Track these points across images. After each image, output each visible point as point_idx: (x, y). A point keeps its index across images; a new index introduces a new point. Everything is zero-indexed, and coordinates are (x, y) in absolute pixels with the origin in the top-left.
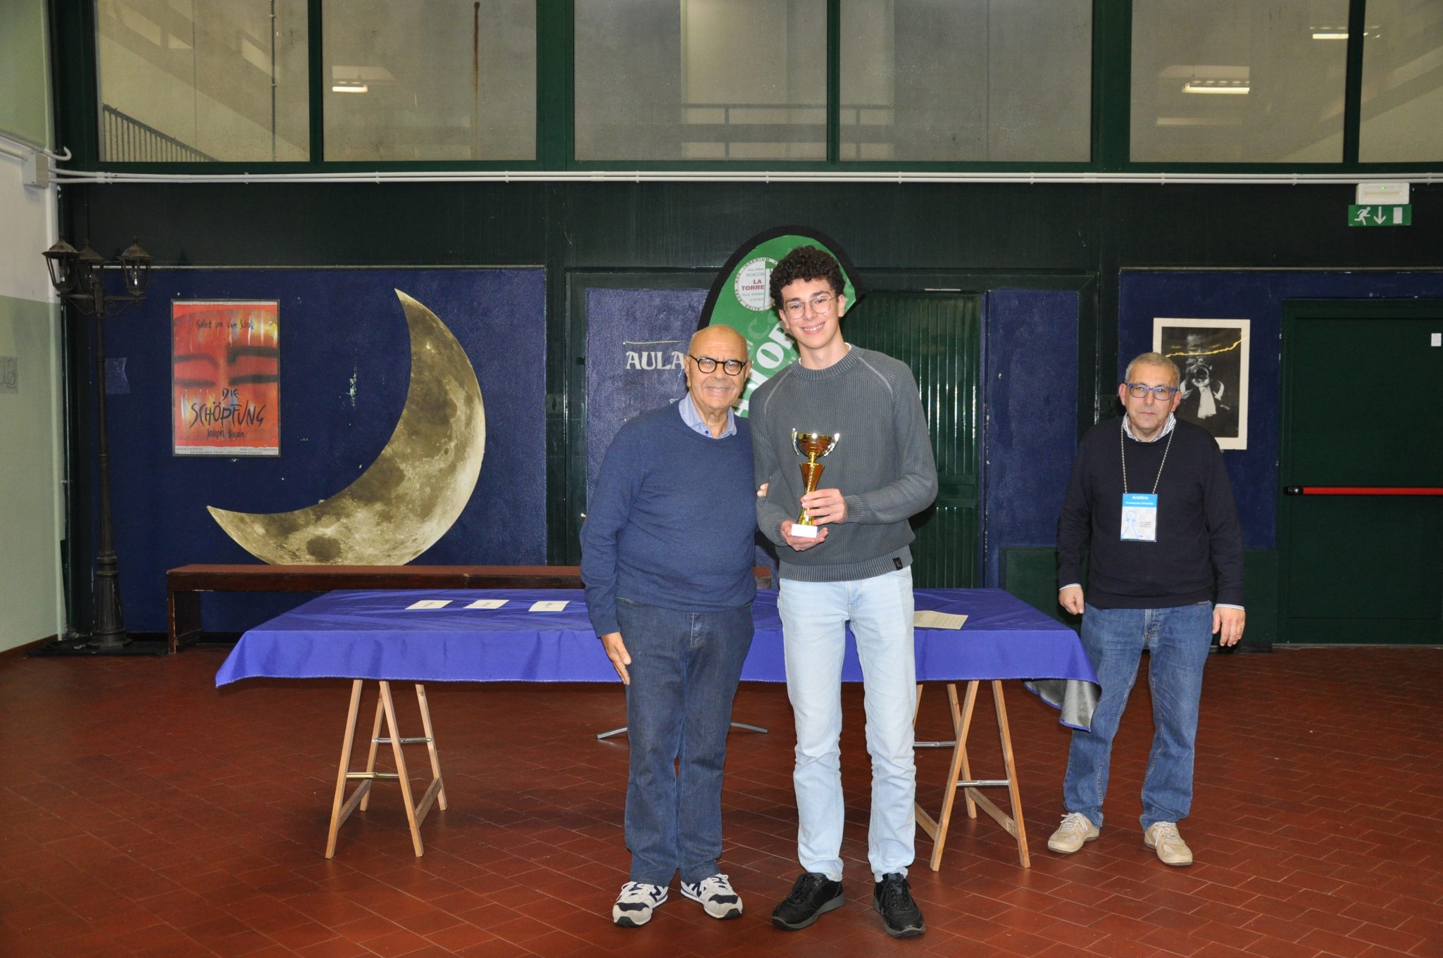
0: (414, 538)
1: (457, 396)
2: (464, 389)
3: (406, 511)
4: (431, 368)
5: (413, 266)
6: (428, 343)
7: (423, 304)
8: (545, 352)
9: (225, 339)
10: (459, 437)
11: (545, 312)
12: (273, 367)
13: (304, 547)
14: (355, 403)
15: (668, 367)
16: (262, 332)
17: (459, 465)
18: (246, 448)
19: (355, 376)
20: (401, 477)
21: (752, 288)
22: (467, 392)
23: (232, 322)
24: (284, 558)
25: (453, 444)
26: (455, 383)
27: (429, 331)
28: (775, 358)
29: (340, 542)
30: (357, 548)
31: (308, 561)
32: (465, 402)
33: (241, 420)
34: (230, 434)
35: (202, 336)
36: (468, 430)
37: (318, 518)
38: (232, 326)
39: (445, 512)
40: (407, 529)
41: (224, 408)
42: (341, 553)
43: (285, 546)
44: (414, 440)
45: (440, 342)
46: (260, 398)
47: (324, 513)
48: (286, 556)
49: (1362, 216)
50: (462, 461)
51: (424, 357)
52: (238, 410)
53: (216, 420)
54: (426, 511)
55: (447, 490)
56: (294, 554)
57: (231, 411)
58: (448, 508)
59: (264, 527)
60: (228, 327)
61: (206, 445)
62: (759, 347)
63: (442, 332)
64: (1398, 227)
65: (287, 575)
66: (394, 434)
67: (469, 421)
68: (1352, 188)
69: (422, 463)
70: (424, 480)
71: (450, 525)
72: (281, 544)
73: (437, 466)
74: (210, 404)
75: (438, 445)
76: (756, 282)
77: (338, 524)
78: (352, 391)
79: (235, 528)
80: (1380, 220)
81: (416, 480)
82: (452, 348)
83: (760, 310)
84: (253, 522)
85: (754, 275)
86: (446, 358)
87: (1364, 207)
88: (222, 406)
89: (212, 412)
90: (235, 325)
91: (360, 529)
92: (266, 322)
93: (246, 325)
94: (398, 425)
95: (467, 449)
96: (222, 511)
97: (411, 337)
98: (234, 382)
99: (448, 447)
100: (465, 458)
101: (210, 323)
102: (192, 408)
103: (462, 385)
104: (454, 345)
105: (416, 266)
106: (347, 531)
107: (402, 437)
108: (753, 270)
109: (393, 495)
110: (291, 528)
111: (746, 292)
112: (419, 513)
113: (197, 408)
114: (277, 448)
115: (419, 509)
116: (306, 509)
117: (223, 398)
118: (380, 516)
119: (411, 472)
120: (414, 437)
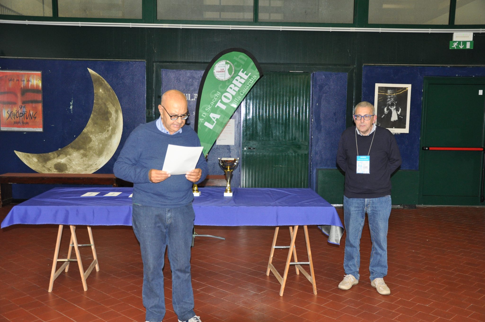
0: (95, 163)
1: (112, 110)
2: (114, 107)
3: (93, 153)
4: (102, 99)
5: (94, 59)
6: (101, 89)
7: (99, 74)
8: (146, 93)
9: (20, 86)
10: (113, 125)
11: (146, 78)
12: (40, 97)
13: (53, 166)
14: (72, 112)
15: (192, 100)
16: (35, 84)
17: (113, 136)
18: (30, 128)
19: (72, 101)
20: (90, 140)
21: (220, 72)
22: (116, 108)
23: (23, 79)
24: (45, 171)
25: (110, 128)
26: (111, 105)
27: (101, 84)
28: (229, 99)
29: (67, 165)
30: (74, 167)
31: (54, 172)
32: (115, 112)
33: (27, 118)
34: (23, 123)
35: (11, 84)
36: (117, 122)
37: (58, 156)
38: (23, 81)
39: (108, 154)
40: (93, 160)
41: (20, 113)
42: (67, 169)
43: (45, 166)
44: (95, 126)
45: (105, 88)
46: (35, 109)
47: (60, 154)
48: (46, 170)
49: (455, 46)
50: (114, 134)
51: (99, 94)
52: (26, 114)
53: (17, 117)
54: (100, 153)
55: (108, 145)
56: (49, 169)
57: (23, 114)
58: (109, 152)
59: (37, 159)
60: (21, 81)
61: (13, 127)
62: (223, 94)
63: (106, 85)
64: (468, 49)
65: (45, 177)
66: (88, 124)
67: (117, 119)
68: (452, 34)
69: (99, 135)
70: (99, 141)
71: (109, 158)
72: (44, 165)
73: (104, 136)
74: (15, 111)
75: (105, 128)
76: (222, 69)
77: (66, 158)
78: (71, 107)
79: (26, 159)
80: (461, 47)
81: (96, 141)
82: (110, 91)
83: (223, 80)
84: (33, 157)
85: (221, 67)
86: (108, 95)
87: (456, 42)
88: (20, 112)
89: (15, 114)
90: (24, 80)
91: (75, 160)
92: (36, 80)
93: (28, 81)
94: (89, 121)
95: (116, 130)
96: (20, 153)
97: (94, 87)
98: (24, 103)
99: (109, 129)
100: (115, 133)
101: (14, 79)
102: (7, 113)
103: (114, 105)
104: (111, 90)
105: (96, 59)
106: (70, 161)
107: (91, 125)
108: (221, 65)
109: (88, 147)
110: (49, 159)
111: (218, 73)
112: (98, 154)
113: (9, 112)
114: (42, 129)
115: (97, 152)
116: (54, 152)
117: (20, 109)
118: (82, 155)
119: (94, 138)
120: (95, 125)
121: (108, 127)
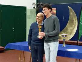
1: (75, 20)
6: (71, 13)
16: (54, 12)
25: (74, 26)
27: (72, 11)
42: (62, 38)
44: (70, 25)
45: (73, 13)
54: (71, 34)
55: (73, 31)
67: (76, 22)
73: (72, 28)
78: (63, 19)
86: (73, 15)
103: (75, 18)
119: (69, 29)
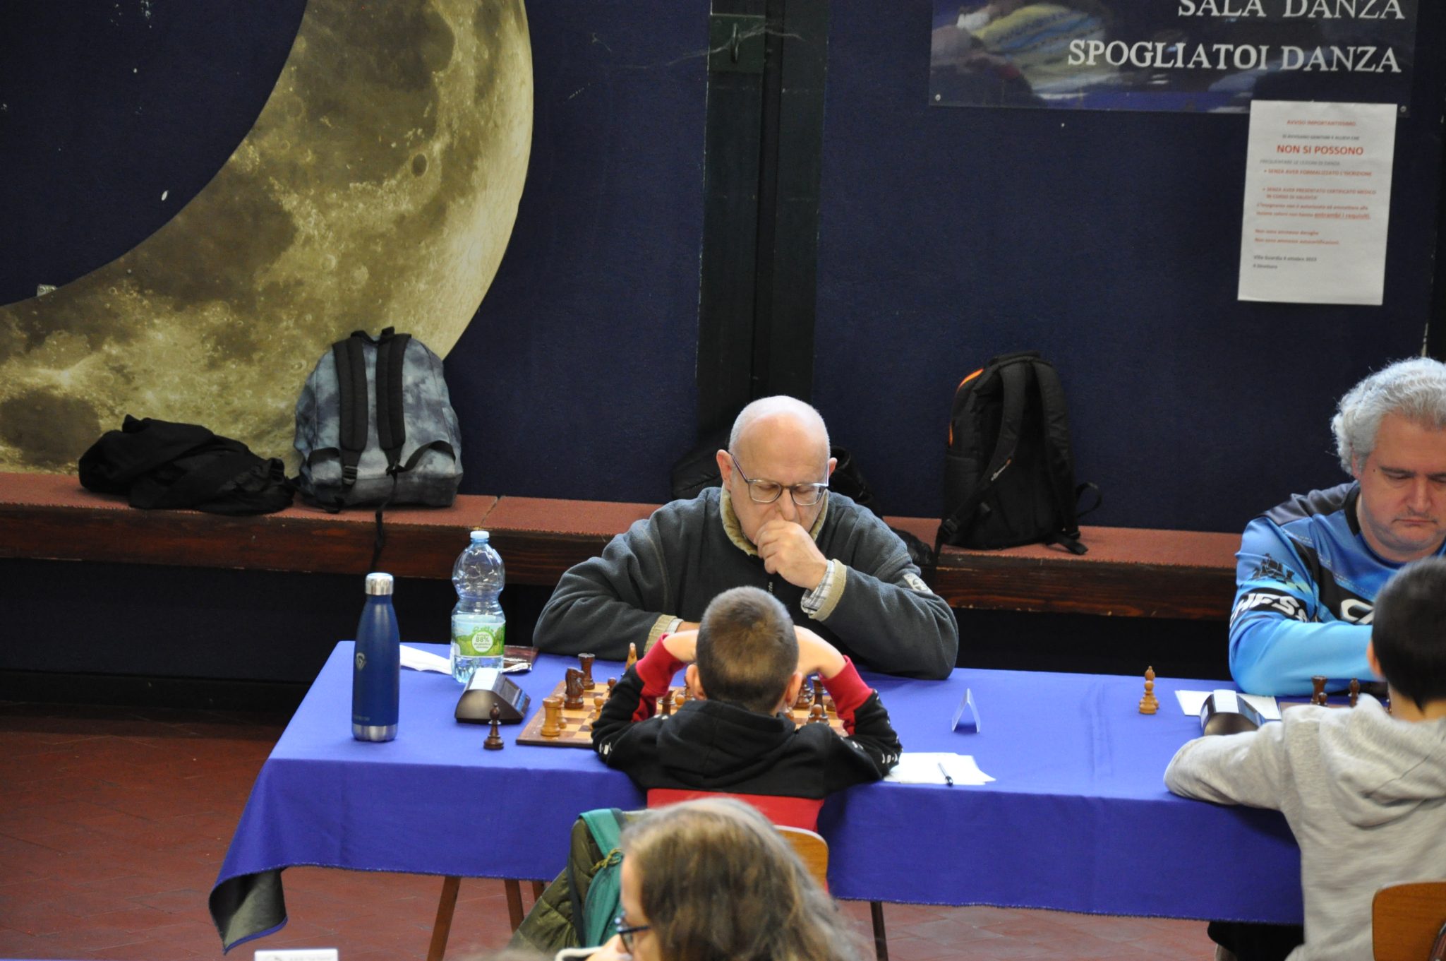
1: (456, 10)
10: (455, 126)
14: (150, 9)
17: (454, 209)
25: (438, 146)
31: (1, 460)
32: (476, 26)
36: (483, 108)
37: (35, 339)
44: (323, 128)
47: (53, 325)
50: (462, 198)
69: (349, 198)
70: (352, 246)
73: (391, 207)
75: (394, 146)
77: (93, 357)
81: (326, 245)
94: (279, 82)
95: (478, 164)
99: (425, 154)
100: (471, 190)
107: (289, 119)
109: (260, 284)
118: (219, 342)
119: (312, 220)
120: (325, 120)
121: (417, 142)
